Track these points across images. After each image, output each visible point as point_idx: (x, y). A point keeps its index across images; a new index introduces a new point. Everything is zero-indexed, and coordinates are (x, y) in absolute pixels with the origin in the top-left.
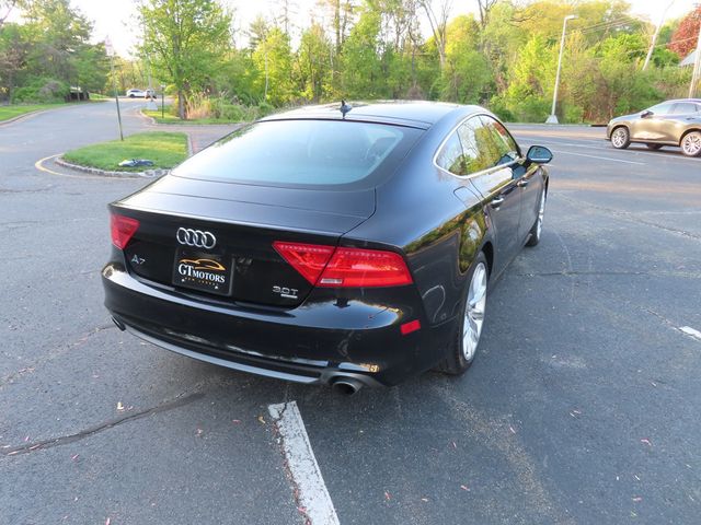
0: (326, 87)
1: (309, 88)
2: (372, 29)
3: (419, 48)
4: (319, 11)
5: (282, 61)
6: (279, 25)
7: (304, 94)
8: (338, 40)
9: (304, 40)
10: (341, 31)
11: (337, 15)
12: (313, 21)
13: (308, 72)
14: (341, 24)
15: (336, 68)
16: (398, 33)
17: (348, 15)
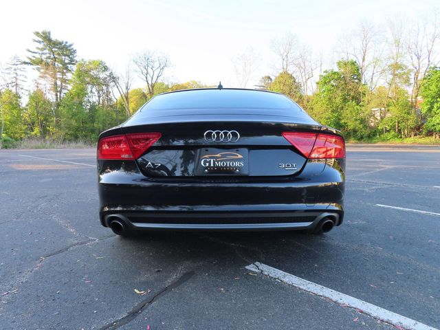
0: (50, 129)
1: (37, 130)
2: (81, 93)
3: (111, 106)
4: (42, 81)
5: (15, 112)
6: (10, 88)
7: (33, 133)
8: (57, 99)
9: (31, 98)
10: (58, 94)
11: (56, 84)
12: (38, 87)
13: (35, 119)
14: (59, 89)
15: (57, 116)
16: (99, 97)
17: (63, 84)
